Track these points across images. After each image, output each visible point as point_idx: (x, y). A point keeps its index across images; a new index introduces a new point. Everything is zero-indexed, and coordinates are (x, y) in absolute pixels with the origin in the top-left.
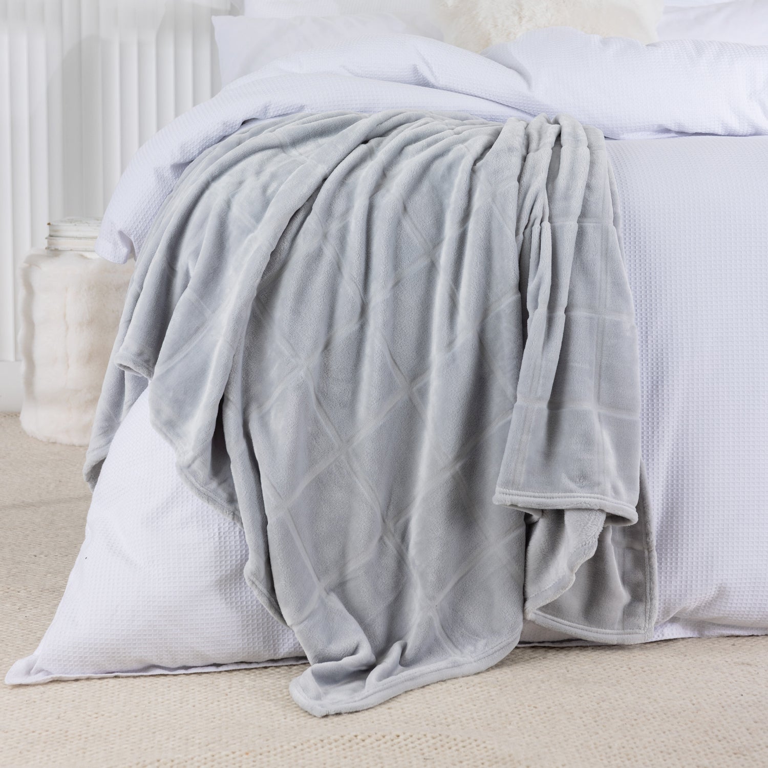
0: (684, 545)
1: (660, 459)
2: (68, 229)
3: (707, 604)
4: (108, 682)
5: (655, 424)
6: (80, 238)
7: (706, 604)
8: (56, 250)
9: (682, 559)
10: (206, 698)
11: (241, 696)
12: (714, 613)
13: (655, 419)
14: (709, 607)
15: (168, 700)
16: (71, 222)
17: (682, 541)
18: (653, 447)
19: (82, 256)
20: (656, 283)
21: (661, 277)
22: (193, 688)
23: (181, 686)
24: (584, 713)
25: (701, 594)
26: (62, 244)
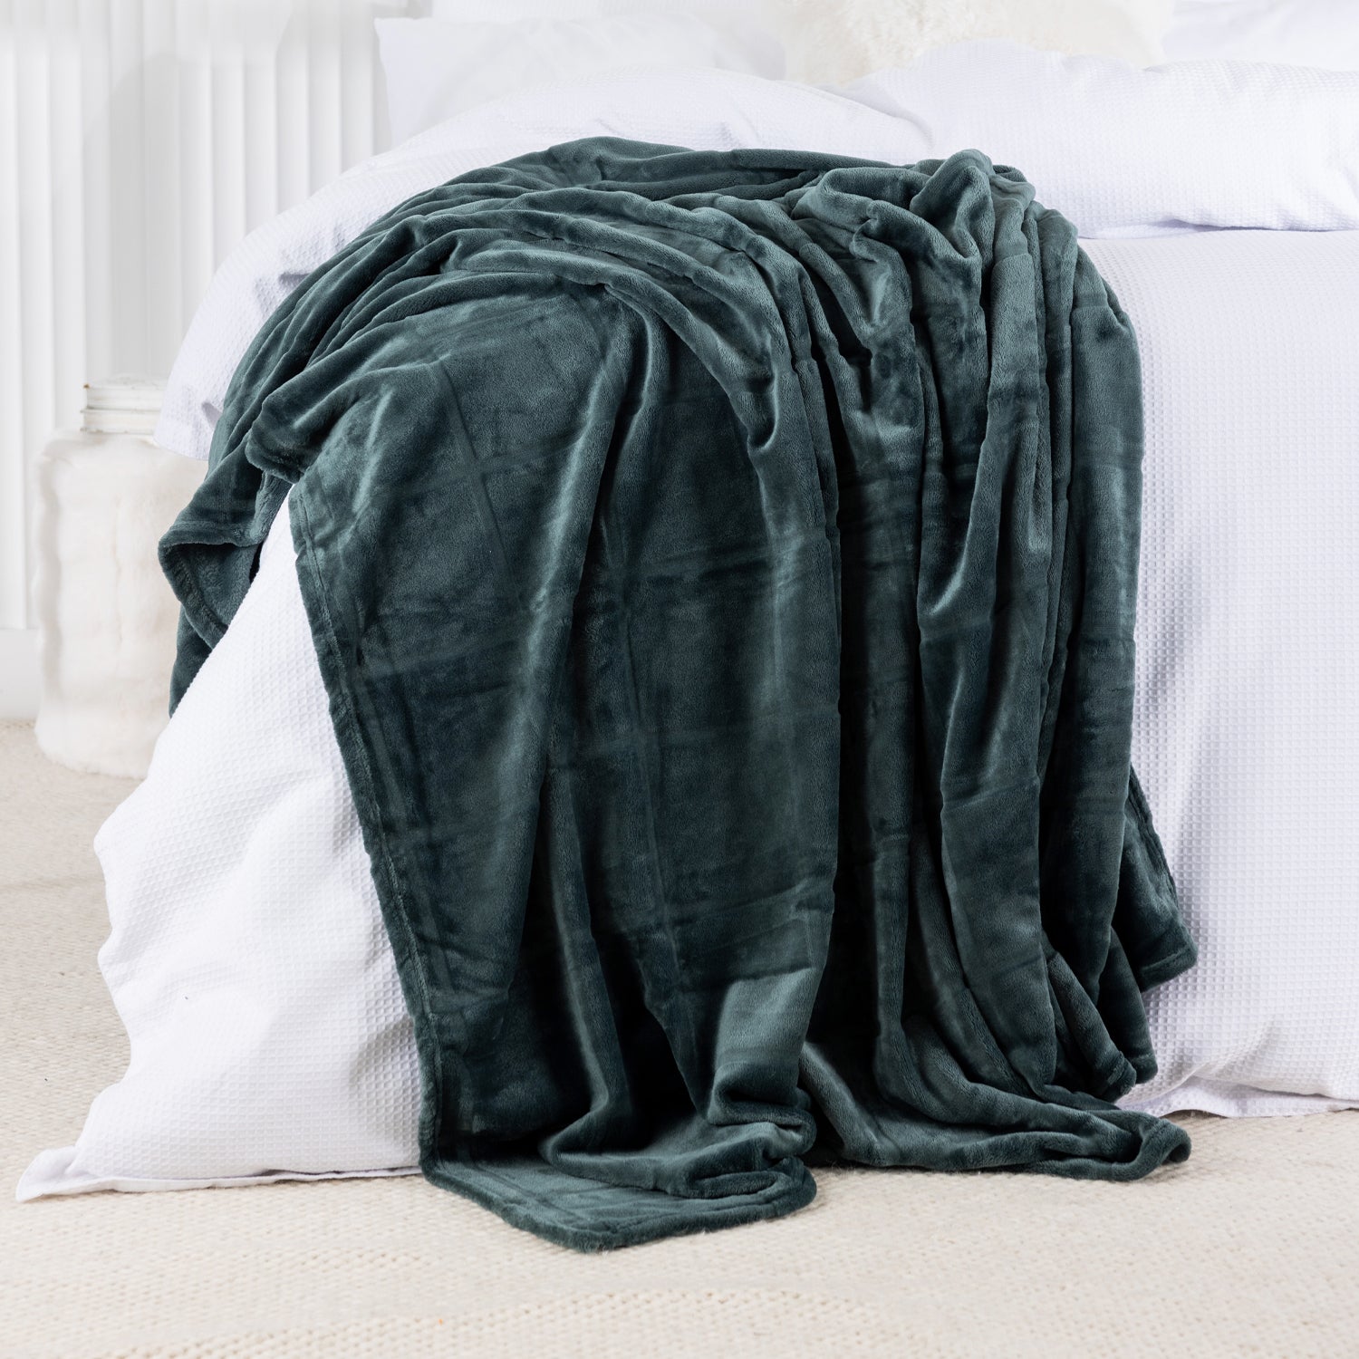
0: (1209, 956)
1: (1169, 804)
2: (122, 397)
3: (1248, 1058)
4: (194, 1196)
5: (1161, 741)
6: (142, 412)
7: (1246, 1057)
8: (99, 432)
9: (1205, 980)
10: (369, 1225)
11: (430, 1221)
12: (1259, 1073)
13: (1161, 733)
14: (1251, 1064)
15: (301, 1227)
16: (125, 383)
17: (1206, 948)
18: (1157, 782)
19: (145, 443)
20: (1163, 492)
21: (1172, 483)
22: (344, 1206)
23: (323, 1205)
24: (1039, 1252)
25: (1237, 1041)
26: (109, 422)
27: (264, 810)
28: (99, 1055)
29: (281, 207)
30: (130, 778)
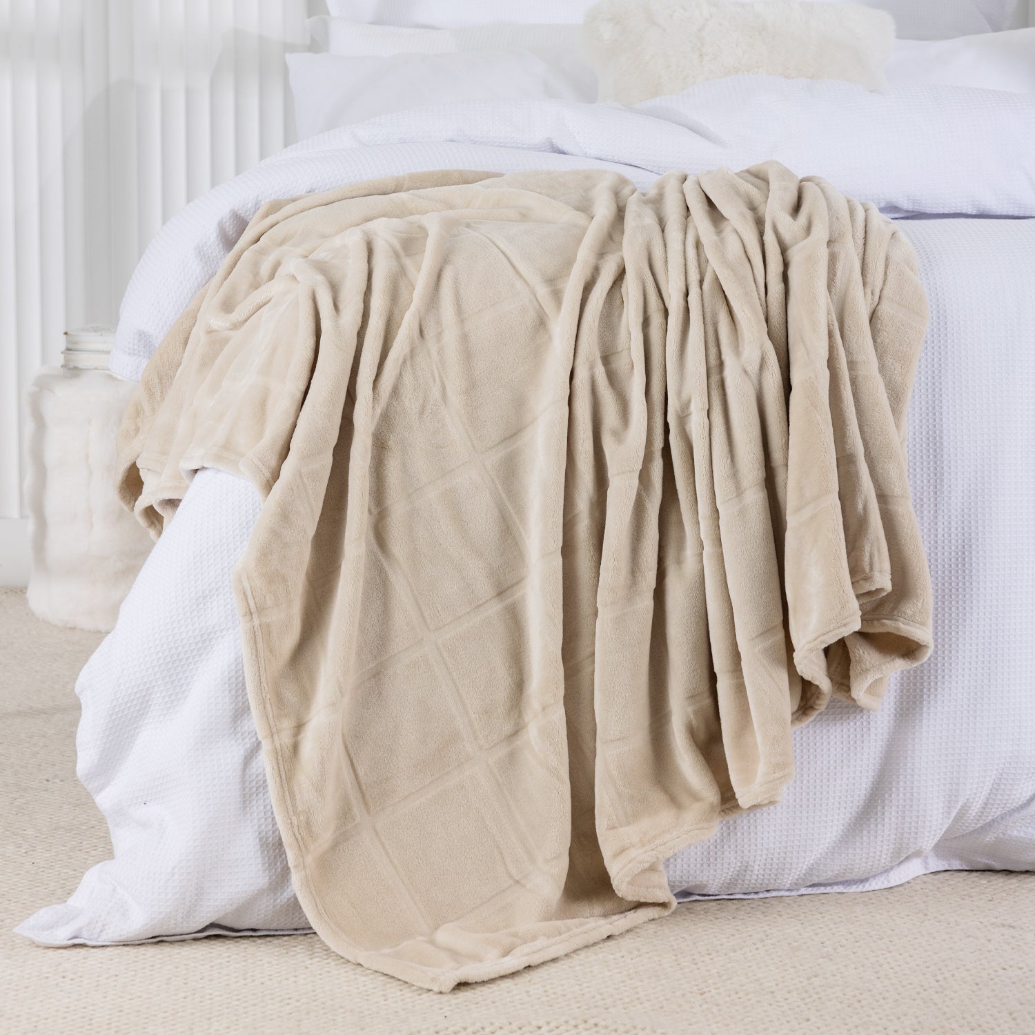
2: (91, 341)
4: (146, 950)
8: (76, 368)
10: (279, 973)
11: (325, 969)
16: (95, 331)
19: (110, 377)
22: (260, 958)
26: (83, 360)
27: (202, 658)
28: (74, 843)
29: (214, 183)
30: (99, 632)
